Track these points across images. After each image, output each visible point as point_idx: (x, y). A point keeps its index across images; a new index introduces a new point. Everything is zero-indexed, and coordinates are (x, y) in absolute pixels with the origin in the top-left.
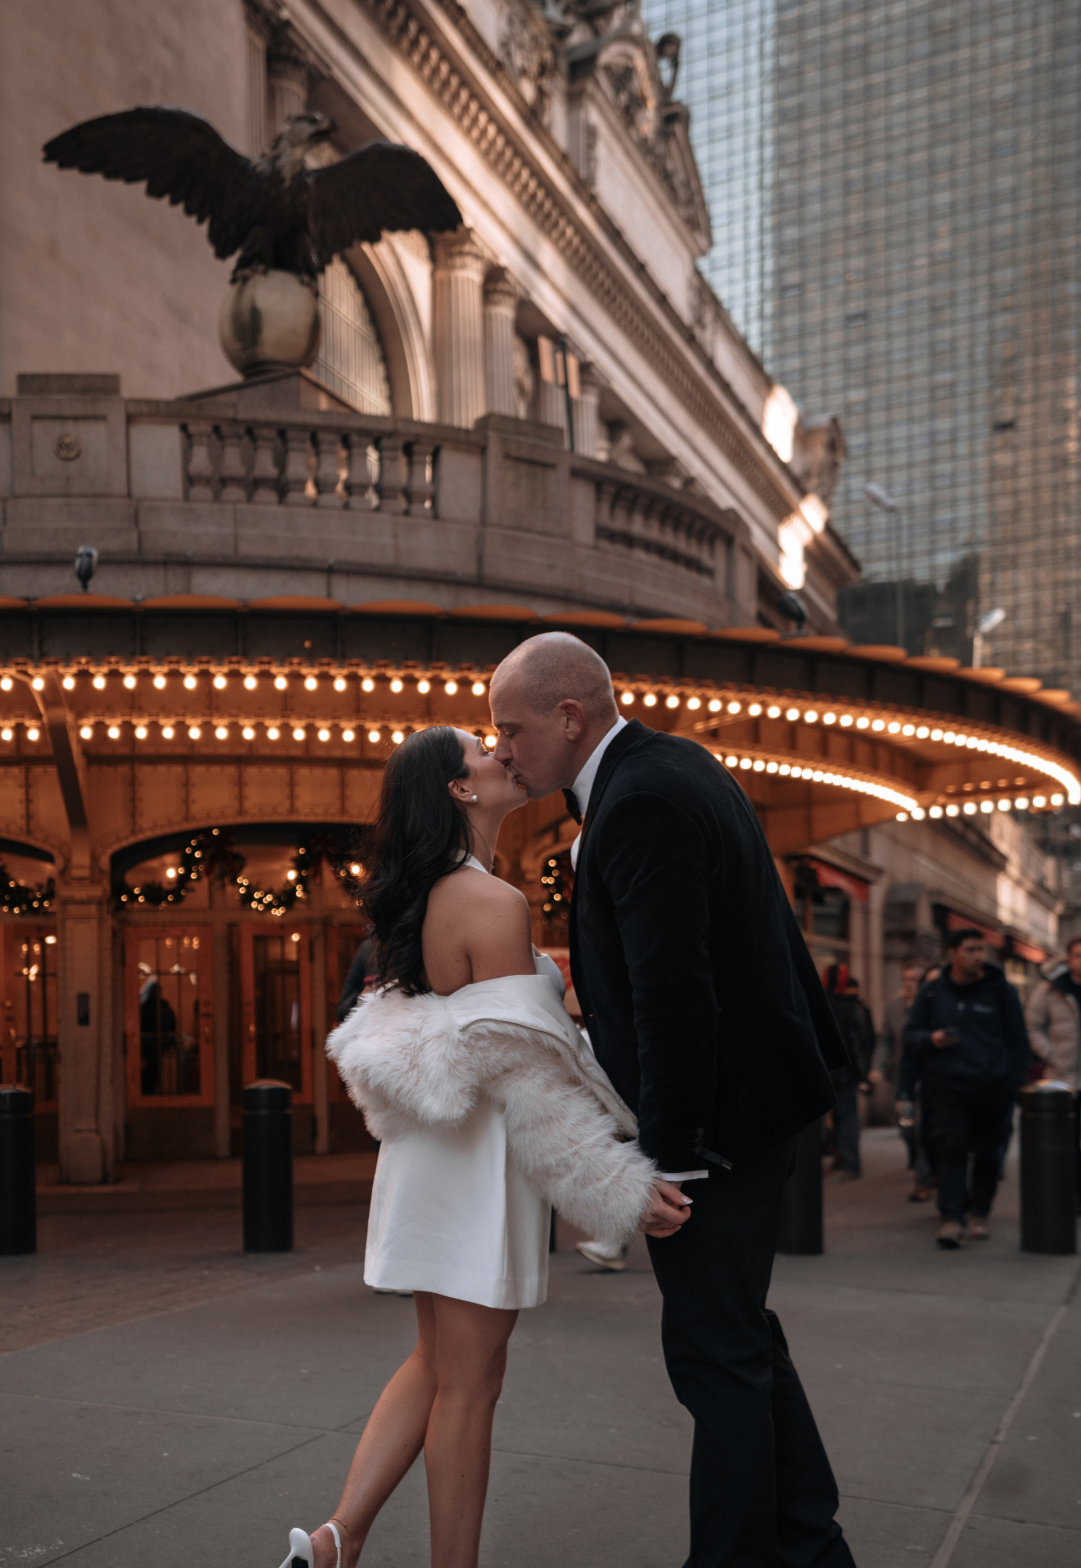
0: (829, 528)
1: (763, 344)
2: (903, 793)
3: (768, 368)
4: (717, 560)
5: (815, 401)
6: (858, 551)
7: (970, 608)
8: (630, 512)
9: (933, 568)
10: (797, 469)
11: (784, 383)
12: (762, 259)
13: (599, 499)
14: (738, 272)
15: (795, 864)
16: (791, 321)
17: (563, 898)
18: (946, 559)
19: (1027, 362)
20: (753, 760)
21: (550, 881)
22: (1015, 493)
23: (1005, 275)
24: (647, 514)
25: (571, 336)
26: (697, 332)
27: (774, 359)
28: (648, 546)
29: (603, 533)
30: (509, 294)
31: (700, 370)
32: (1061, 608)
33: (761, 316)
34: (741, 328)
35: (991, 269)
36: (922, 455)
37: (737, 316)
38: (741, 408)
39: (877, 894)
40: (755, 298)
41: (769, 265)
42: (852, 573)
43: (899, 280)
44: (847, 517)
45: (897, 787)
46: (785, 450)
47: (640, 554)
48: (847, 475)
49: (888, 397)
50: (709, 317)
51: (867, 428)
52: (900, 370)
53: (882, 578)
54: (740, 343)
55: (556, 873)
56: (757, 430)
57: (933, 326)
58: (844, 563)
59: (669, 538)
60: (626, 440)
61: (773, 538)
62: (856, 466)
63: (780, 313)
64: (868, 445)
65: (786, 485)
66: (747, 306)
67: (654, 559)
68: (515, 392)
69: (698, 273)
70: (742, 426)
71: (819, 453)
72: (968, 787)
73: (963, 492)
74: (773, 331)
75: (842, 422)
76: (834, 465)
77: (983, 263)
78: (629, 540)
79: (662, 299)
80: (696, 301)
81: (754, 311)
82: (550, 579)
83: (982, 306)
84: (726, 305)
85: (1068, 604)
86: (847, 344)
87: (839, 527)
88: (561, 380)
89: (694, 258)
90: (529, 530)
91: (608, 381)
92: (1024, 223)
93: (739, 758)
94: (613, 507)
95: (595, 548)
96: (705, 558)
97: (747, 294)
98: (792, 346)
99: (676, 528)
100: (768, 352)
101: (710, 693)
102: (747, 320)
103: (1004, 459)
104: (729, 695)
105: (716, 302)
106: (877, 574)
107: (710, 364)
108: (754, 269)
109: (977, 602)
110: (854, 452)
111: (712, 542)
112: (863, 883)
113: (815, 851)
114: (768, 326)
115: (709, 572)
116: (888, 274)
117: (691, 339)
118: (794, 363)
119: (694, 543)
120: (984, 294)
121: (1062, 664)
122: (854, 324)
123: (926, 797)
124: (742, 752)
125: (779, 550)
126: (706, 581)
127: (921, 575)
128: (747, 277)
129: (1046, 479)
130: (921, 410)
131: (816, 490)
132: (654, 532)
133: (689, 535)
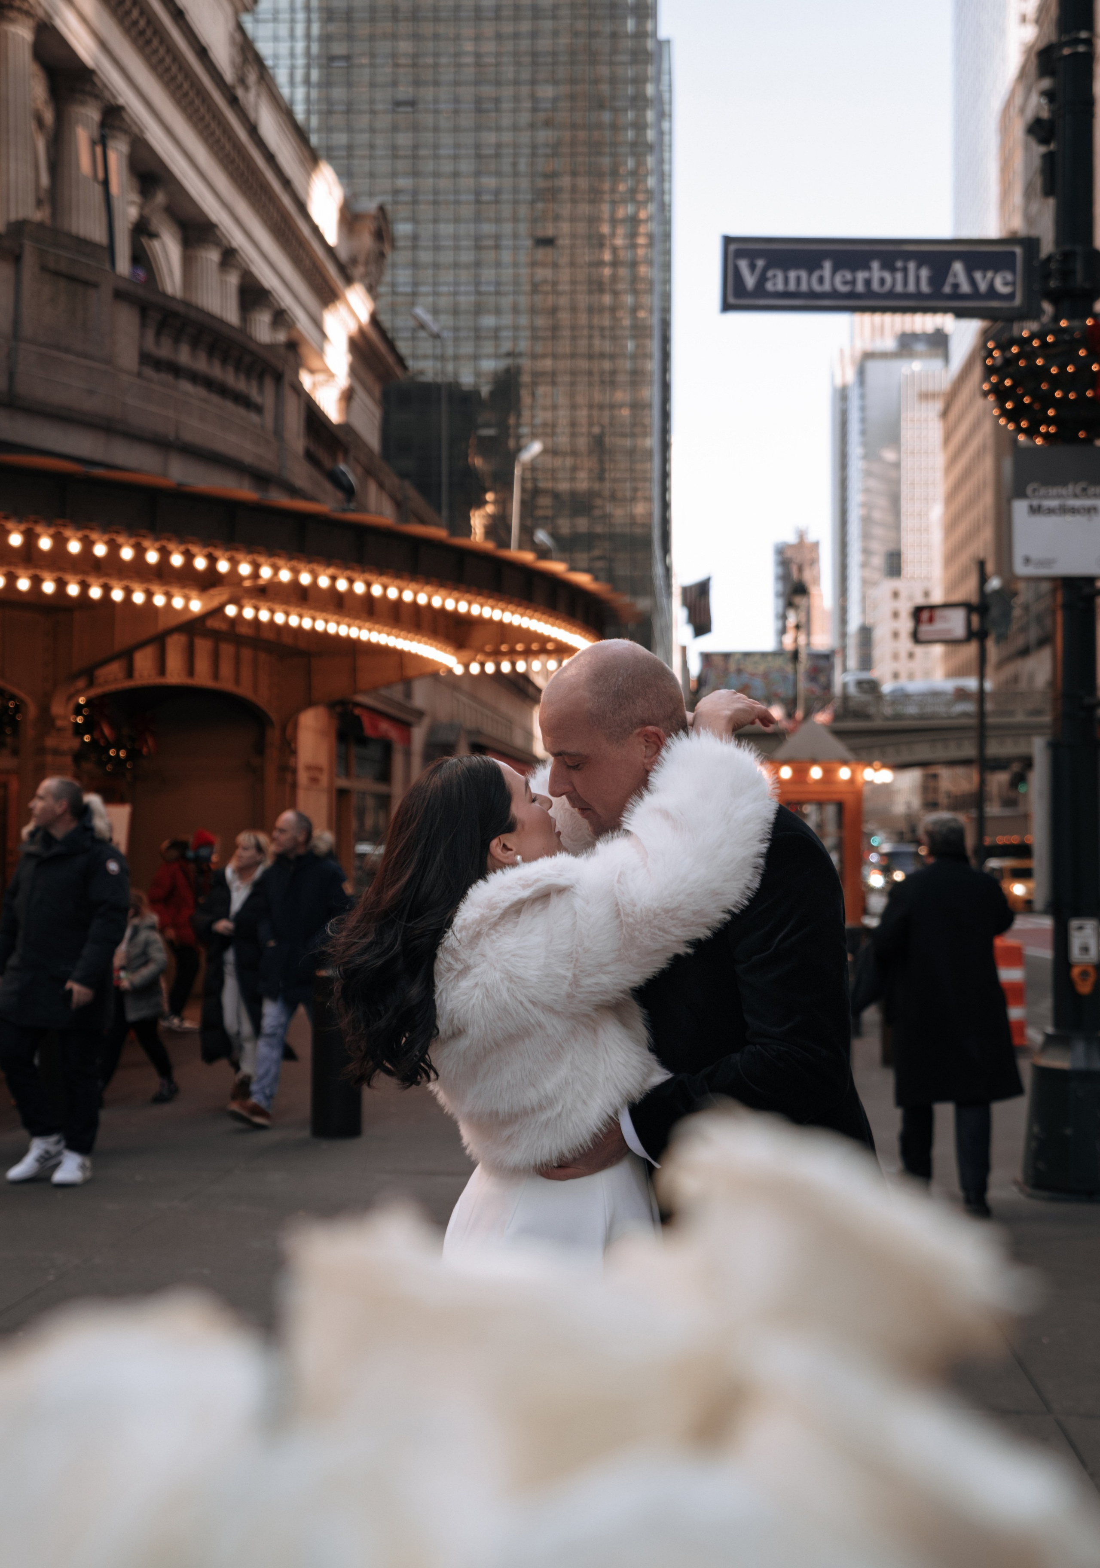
0: (374, 319)
1: (308, 112)
2: (445, 651)
3: (314, 140)
4: (266, 398)
5: (363, 184)
6: (403, 348)
7: (512, 421)
8: (177, 341)
9: (478, 374)
10: (343, 255)
11: (330, 159)
12: (309, 21)
13: (143, 325)
14: (283, 30)
15: (338, 709)
16: (339, 93)
17: (93, 739)
18: (489, 365)
19: (566, 181)
20: (301, 617)
21: (80, 720)
22: (554, 311)
23: (547, 92)
24: (195, 344)
25: (99, 72)
26: (240, 92)
27: (319, 130)
28: (195, 377)
29: (146, 358)
30: (28, 14)
31: (242, 134)
32: (596, 430)
33: (307, 81)
34: (285, 91)
35: (533, 82)
36: (466, 257)
37: (282, 77)
38: (286, 183)
39: (418, 735)
40: (300, 62)
41: (316, 29)
42: (398, 371)
43: (447, 76)
44: (394, 310)
45: (439, 645)
46: (331, 234)
47: (186, 386)
48: (394, 266)
49: (436, 192)
50: (252, 78)
51: (415, 220)
52: (447, 167)
53: (429, 378)
54: (286, 112)
55: (85, 712)
56: (302, 208)
57: (478, 128)
58: (390, 359)
59: (216, 371)
60: (160, 198)
61: (318, 324)
62: (402, 256)
63: (326, 84)
64: (415, 237)
65: (332, 270)
66: (293, 68)
67: (201, 392)
68: (33, 125)
69: (240, 28)
70: (286, 201)
71: (366, 241)
72: (504, 648)
73: (506, 302)
74: (319, 100)
75: (389, 208)
76: (382, 255)
77: (526, 75)
78: (176, 370)
79: (202, 52)
80: (238, 60)
81: (299, 74)
82: (90, 405)
83: (525, 118)
84: (269, 63)
85: (603, 427)
86: (395, 129)
87: (385, 320)
88: (101, 174)
89: (236, 14)
90: (67, 350)
91: (142, 131)
92: (564, 41)
93: (287, 614)
94: (158, 334)
95: (139, 375)
96: (254, 394)
97: (292, 55)
98: (338, 120)
99: (224, 361)
100: (314, 121)
101: (261, 559)
102: (292, 83)
103: (543, 273)
104: (280, 562)
105: (259, 61)
106: (422, 373)
107: (253, 130)
108: (300, 29)
109: (519, 415)
110: (401, 243)
111: (261, 378)
112: (405, 726)
113: (361, 699)
114: (314, 93)
115: (258, 409)
116: (436, 66)
117: (233, 101)
118: (340, 139)
119: (242, 378)
120: (527, 105)
121: (596, 486)
122: (401, 109)
123: (466, 654)
124: (291, 609)
125: (324, 336)
126: (254, 418)
127: (467, 379)
128: (292, 37)
129: (583, 300)
130: (467, 211)
131: (362, 279)
132: (201, 364)
133: (237, 369)
